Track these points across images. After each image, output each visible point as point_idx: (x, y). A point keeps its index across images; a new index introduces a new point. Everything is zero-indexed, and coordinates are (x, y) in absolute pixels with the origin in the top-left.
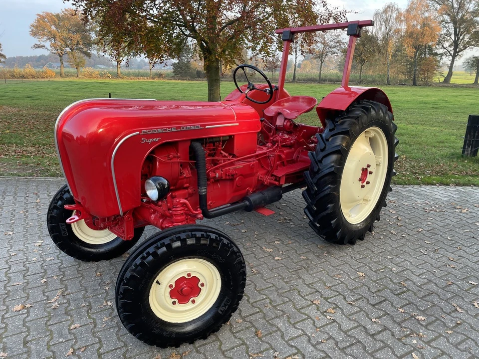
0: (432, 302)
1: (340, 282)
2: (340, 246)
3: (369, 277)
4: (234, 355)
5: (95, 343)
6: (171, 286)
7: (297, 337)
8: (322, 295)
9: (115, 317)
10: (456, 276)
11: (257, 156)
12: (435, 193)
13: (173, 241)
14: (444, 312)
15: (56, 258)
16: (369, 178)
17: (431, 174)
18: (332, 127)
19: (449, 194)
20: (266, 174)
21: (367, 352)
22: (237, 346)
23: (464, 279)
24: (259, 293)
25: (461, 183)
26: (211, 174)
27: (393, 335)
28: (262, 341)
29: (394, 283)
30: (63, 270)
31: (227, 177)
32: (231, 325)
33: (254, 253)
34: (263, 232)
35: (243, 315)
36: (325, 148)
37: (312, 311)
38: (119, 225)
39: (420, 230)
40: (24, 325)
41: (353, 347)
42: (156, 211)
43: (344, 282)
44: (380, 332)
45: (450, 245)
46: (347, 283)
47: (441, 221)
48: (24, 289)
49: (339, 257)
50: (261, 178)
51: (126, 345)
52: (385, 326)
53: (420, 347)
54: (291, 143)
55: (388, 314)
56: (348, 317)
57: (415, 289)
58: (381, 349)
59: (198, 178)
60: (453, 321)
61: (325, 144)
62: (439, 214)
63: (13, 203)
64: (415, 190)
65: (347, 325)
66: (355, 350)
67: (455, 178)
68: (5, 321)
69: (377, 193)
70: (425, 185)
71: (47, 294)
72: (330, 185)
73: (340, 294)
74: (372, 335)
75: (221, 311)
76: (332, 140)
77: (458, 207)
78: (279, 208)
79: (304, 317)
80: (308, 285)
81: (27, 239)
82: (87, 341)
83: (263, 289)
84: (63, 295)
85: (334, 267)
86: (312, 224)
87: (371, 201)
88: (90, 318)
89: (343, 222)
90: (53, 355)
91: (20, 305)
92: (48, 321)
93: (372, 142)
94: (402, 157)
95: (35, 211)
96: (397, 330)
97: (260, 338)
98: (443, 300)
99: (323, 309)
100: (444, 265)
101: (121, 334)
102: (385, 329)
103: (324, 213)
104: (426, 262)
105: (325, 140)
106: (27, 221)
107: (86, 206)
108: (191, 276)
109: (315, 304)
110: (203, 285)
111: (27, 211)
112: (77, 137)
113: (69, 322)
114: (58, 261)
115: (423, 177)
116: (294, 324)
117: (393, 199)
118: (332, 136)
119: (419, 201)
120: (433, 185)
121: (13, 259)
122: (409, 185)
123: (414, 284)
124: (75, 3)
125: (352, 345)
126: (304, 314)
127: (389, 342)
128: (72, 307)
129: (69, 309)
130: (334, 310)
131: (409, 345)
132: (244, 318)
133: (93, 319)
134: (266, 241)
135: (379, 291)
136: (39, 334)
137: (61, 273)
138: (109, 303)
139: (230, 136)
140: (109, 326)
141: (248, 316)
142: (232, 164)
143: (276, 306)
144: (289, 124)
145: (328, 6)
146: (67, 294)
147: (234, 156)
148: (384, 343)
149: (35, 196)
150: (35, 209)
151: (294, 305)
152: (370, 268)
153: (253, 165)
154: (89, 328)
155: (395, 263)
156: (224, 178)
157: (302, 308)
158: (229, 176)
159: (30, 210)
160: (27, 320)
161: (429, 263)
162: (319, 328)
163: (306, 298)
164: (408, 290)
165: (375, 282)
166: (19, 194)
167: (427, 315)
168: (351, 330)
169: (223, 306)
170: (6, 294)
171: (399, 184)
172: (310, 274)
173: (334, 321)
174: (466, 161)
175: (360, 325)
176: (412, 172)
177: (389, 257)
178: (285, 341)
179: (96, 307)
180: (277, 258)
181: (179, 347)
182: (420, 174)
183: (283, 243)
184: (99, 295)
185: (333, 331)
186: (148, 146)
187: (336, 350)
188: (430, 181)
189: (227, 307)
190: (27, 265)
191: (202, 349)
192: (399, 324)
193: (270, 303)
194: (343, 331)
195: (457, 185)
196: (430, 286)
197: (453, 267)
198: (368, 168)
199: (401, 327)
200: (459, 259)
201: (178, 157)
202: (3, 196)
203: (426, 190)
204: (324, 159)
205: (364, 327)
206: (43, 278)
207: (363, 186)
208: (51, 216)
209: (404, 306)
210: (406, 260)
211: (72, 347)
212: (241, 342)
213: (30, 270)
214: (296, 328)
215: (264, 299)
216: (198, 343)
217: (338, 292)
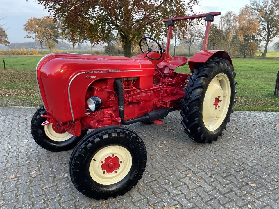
0: (259, 176)
1: (203, 164)
2: (203, 144)
3: (221, 162)
4: (140, 204)
5: (57, 197)
6: (102, 162)
7: (178, 195)
8: (192, 171)
9: (69, 182)
10: (273, 161)
11: (153, 90)
12: (259, 116)
13: (104, 134)
14: (267, 182)
15: (36, 150)
16: (220, 104)
17: (256, 105)
18: (198, 72)
19: (267, 116)
20: (159, 100)
21: (221, 204)
22: (141, 200)
23: (278, 163)
24: (155, 170)
25: (274, 110)
26: (126, 99)
27: (236, 194)
28: (157, 197)
29: (236, 165)
30: (39, 156)
31: (136, 101)
32: (138, 188)
33: (151, 148)
34: (157, 136)
35: (145, 182)
36: (193, 85)
37: (187, 181)
38: (72, 128)
39: (251, 136)
40: (16, 186)
41: (212, 201)
42: (94, 119)
43: (206, 164)
44: (228, 192)
45: (269, 144)
46: (208, 165)
47: (263, 131)
48: (16, 167)
49: (203, 151)
50: (155, 103)
51: (75, 198)
52: (231, 190)
53: (252, 201)
54: (173, 83)
55: (233, 183)
56: (209, 184)
57: (249, 168)
58: (229, 202)
59: (119, 101)
60: (272, 186)
61: (193, 83)
62: (262, 127)
63: (12, 120)
64: (247, 114)
65: (208, 188)
66: (213, 202)
67: (271, 107)
68: (5, 184)
69: (224, 113)
70: (253, 111)
71: (29, 169)
72: (196, 107)
73: (203, 171)
74: (224, 194)
75: (132, 178)
76: (197, 80)
77: (273, 123)
78: (166, 123)
79: (182, 183)
80: (184, 166)
81: (19, 140)
82: (52, 195)
83: (157, 168)
84: (39, 170)
85: (199, 156)
86: (186, 130)
87: (221, 118)
88: (54, 183)
89: (204, 129)
90: (32, 204)
91: (14, 175)
92: (30, 184)
93: (221, 83)
94: (239, 96)
95: (24, 124)
96: (238, 192)
97: (156, 195)
98: (266, 175)
99: (193, 179)
100: (266, 155)
101: (72, 192)
102: (231, 191)
103: (193, 124)
104: (255, 153)
105: (193, 80)
106: (19, 130)
107: (54, 116)
108: (114, 156)
109: (189, 176)
110: (121, 162)
111: (20, 124)
112: (49, 75)
113: (42, 185)
114: (37, 151)
115: (251, 107)
116: (176, 187)
117: (234, 119)
118: (197, 78)
119: (249, 120)
120: (258, 111)
121: (11, 150)
122: (243, 111)
123: (248, 166)
124: (49, 10)
125: (211, 200)
126: (182, 182)
127: (234, 199)
128: (44, 176)
129: (42, 178)
130: (200, 180)
131: (246, 200)
132: (146, 184)
133: (57, 183)
134: (159, 141)
135: (227, 169)
136: (24, 191)
137: (38, 158)
138: (66, 175)
139: (137, 77)
140: (65, 187)
141: (148, 183)
142: (139, 94)
143: (166, 177)
144: (172, 72)
145: (194, 11)
146: (41, 170)
147: (140, 89)
148: (231, 199)
149: (24, 116)
150: (25, 123)
151: (176, 177)
152: (221, 157)
153: (151, 95)
154: (54, 188)
155: (236, 154)
156: (134, 102)
157: (181, 179)
158: (137, 100)
159: (21, 124)
160: (17, 184)
161: (257, 154)
162: (191, 190)
163: (183, 173)
164: (245, 169)
165: (224, 164)
166: (15, 116)
167: (257, 183)
168: (210, 191)
169: (133, 175)
170: (6, 169)
171: (237, 111)
172: (185, 160)
173: (200, 186)
174: (277, 98)
175: (216, 189)
176: (245, 104)
177: (232, 150)
178: (170, 197)
179: (58, 177)
180: (165, 151)
181: (107, 199)
182: (249, 105)
183: (169, 142)
184: (60, 170)
185: (200, 192)
186: (89, 80)
187: (202, 202)
188: (255, 109)
189: (136, 176)
190: (19, 154)
191: (121, 201)
192: (240, 188)
193: (161, 176)
194: (205, 192)
195: (272, 111)
196: (258, 167)
197: (271, 157)
198: (219, 98)
199: (241, 190)
200: (274, 152)
201: (107, 88)
202: (6, 116)
203: (254, 114)
204: (193, 91)
205: (218, 190)
206: (27, 160)
207: (216, 109)
208: (33, 124)
209: (242, 178)
210: (243, 152)
211: (43, 199)
212: (144, 197)
213: (20, 156)
214: (177, 190)
215: (158, 173)
216: (118, 198)
217: (202, 170)
